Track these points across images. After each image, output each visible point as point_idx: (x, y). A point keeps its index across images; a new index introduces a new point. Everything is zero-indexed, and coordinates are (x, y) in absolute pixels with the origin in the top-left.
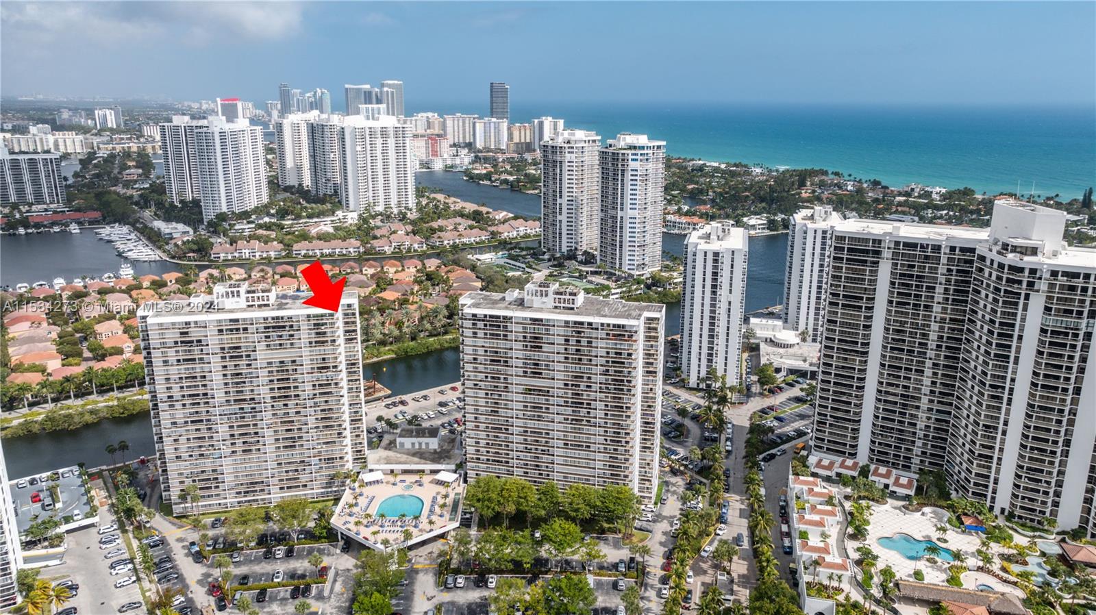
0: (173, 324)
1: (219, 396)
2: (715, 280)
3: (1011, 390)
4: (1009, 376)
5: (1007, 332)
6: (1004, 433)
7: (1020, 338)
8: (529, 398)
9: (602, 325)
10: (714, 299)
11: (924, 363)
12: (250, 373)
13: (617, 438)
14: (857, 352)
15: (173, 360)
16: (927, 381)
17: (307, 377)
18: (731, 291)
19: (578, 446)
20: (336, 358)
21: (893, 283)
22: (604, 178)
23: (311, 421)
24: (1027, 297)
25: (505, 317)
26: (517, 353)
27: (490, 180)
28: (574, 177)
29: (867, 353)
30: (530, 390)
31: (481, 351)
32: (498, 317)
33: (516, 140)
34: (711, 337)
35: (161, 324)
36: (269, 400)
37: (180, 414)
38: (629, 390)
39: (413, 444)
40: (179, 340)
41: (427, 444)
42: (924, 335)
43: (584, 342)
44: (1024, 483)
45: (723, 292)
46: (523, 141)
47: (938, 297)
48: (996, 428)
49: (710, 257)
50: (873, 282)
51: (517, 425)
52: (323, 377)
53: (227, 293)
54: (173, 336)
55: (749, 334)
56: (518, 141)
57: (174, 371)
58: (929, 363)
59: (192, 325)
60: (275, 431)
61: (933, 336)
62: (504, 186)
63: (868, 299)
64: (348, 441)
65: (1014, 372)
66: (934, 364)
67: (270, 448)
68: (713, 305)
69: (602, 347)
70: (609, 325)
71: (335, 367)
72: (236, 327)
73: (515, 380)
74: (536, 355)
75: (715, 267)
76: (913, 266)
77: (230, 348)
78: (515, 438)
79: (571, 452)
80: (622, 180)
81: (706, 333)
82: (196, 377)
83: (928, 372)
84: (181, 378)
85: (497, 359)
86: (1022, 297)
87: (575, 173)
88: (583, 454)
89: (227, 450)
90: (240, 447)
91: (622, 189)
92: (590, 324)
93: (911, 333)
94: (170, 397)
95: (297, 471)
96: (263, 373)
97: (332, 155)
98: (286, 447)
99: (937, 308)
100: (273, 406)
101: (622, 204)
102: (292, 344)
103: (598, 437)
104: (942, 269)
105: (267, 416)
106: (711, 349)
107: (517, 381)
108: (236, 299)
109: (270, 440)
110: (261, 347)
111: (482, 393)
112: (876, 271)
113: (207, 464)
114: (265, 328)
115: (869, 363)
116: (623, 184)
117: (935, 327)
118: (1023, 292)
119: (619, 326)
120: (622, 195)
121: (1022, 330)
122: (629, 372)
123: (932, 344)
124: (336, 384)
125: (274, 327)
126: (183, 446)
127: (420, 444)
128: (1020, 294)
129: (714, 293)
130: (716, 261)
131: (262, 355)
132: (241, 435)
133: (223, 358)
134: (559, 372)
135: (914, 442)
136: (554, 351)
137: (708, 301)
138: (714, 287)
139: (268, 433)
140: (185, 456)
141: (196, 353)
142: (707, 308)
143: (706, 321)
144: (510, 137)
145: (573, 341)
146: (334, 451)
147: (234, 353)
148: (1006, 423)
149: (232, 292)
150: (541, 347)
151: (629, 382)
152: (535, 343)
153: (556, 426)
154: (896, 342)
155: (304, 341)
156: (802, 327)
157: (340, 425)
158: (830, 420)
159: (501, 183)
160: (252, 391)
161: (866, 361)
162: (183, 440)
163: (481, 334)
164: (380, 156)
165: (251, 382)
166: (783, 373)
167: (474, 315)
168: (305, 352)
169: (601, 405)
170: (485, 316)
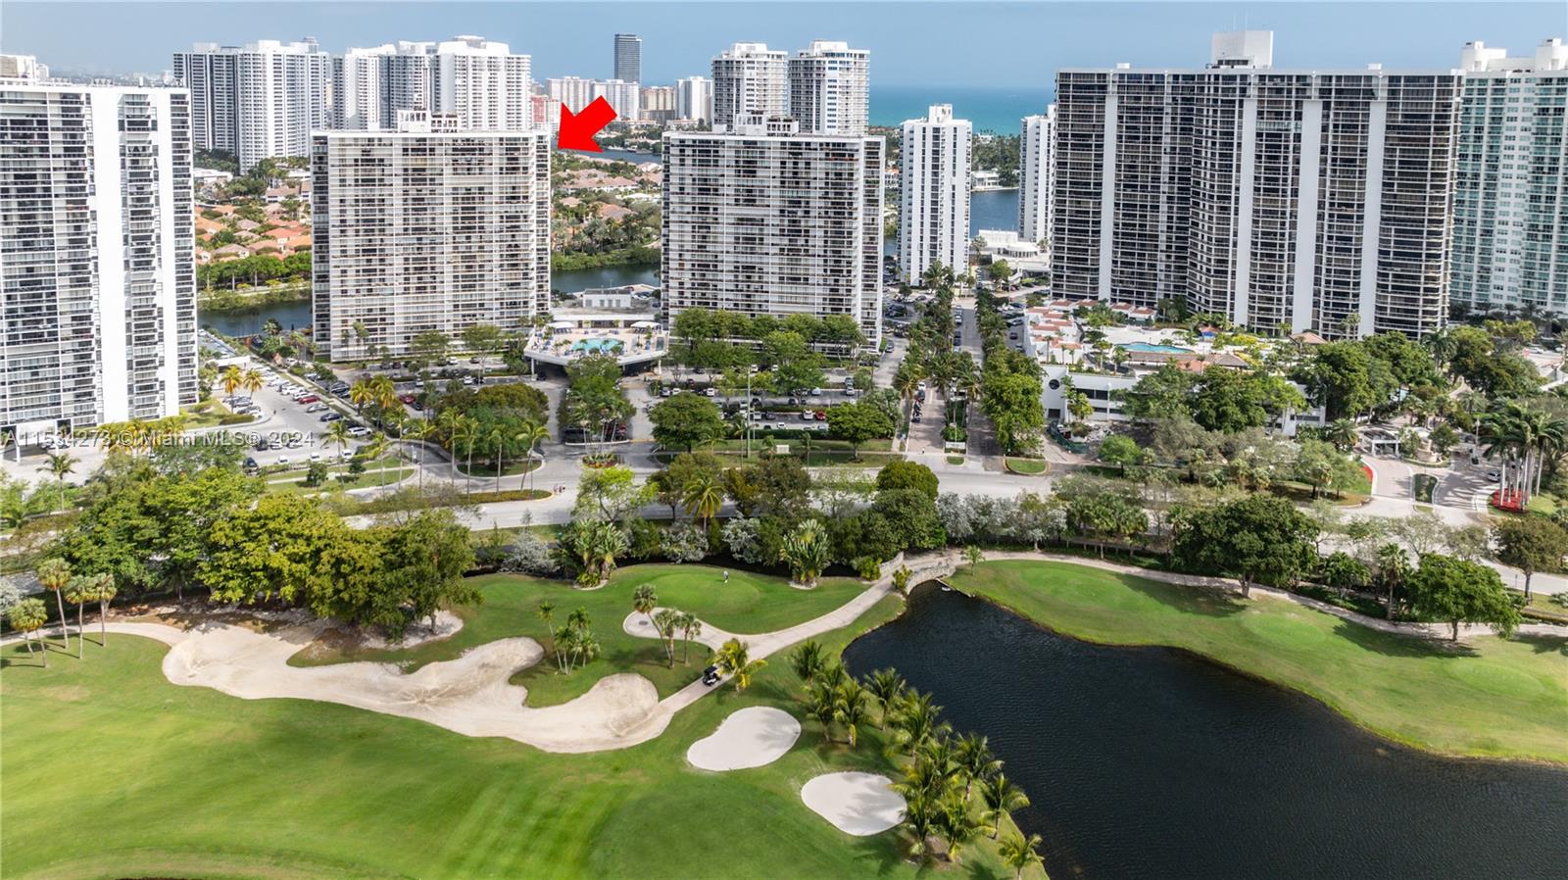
0: (356, 139)
1: (398, 224)
2: (936, 159)
3: (1237, 199)
4: (1233, 184)
5: (1228, 142)
6: (1235, 245)
7: (1239, 145)
8: (742, 230)
9: (821, 144)
10: (935, 181)
11: (1158, 197)
12: (433, 199)
13: (838, 268)
14: (1090, 193)
15: (350, 180)
16: (1163, 217)
17: (496, 208)
18: (954, 174)
19: (795, 280)
20: (527, 187)
21: (1120, 117)
22: (795, 92)
23: (496, 257)
24: (1241, 102)
25: (716, 142)
26: (729, 180)
27: (623, 145)
28: (755, 98)
29: (1100, 194)
30: (742, 219)
31: (689, 181)
32: (708, 142)
33: (652, 106)
34: (934, 225)
35: (343, 139)
36: (450, 231)
37: (351, 242)
38: (851, 213)
39: (602, 302)
40: (360, 157)
41: (618, 301)
42: (1156, 168)
43: (802, 165)
44: (1258, 292)
45: (946, 174)
46: (661, 108)
47: (1167, 128)
48: (1227, 240)
49: (930, 134)
50: (1101, 117)
51: (727, 262)
52: (512, 208)
53: (413, 117)
54: (354, 153)
55: (978, 245)
56: (655, 108)
57: (350, 193)
58: (1163, 198)
59: (376, 142)
60: (455, 267)
61: (1165, 169)
62: (644, 151)
63: (1097, 136)
64: (533, 284)
65: (1238, 181)
66: (1169, 198)
67: (448, 287)
68: (935, 188)
69: (820, 168)
70: (828, 144)
71: (526, 197)
72: (420, 147)
73: (726, 210)
74: (748, 182)
75: (936, 145)
76: (1139, 98)
77: (414, 170)
78: (725, 276)
79: (787, 288)
80: (818, 93)
81: (927, 221)
82: (373, 200)
83: (1164, 207)
84: (357, 201)
85: (706, 188)
86: (1237, 103)
87: (756, 93)
88: (800, 289)
89: (399, 288)
90: (413, 283)
91: (818, 104)
92: (808, 144)
93: (1142, 167)
94: (342, 221)
95: (474, 315)
96: (448, 200)
97: (416, 96)
98: (465, 286)
99: (1166, 140)
100: (454, 238)
101: (818, 122)
102: (481, 169)
103: (815, 268)
104: (1167, 99)
105: (448, 248)
106: (934, 239)
107: (728, 211)
108: (421, 122)
109: (448, 277)
110: (448, 170)
111: (688, 228)
112: (1103, 107)
113: (375, 302)
114: (454, 150)
115: (1103, 204)
116: (818, 98)
117: (1166, 159)
118: (1237, 98)
119: (839, 144)
120: (818, 111)
121: (1240, 138)
122: (850, 194)
123: (1165, 177)
124: (525, 217)
125: (462, 150)
126: (351, 279)
127: (610, 301)
128: (1234, 101)
129: (935, 174)
130: (936, 138)
131: (448, 180)
132: (416, 269)
133: (405, 180)
134: (775, 198)
135: (1155, 285)
136: (768, 175)
137: (928, 184)
138: (935, 167)
139: (448, 269)
140: (351, 291)
141: (377, 173)
142: (928, 192)
143: (928, 206)
144: (644, 103)
145: (789, 165)
146: (519, 295)
147: (417, 176)
148: (1235, 234)
149: (418, 115)
150: (755, 172)
151: (851, 204)
152: (749, 168)
153: (771, 259)
154: (1129, 180)
155: (495, 168)
156: (1040, 236)
157: (527, 265)
158: (1067, 273)
159: (639, 148)
160: (433, 219)
161: (1100, 203)
162: (351, 272)
163: (689, 161)
164: (485, 94)
165: (433, 209)
166: (1019, 274)
167: (682, 141)
168: (496, 179)
169: (820, 233)
170: (694, 141)
